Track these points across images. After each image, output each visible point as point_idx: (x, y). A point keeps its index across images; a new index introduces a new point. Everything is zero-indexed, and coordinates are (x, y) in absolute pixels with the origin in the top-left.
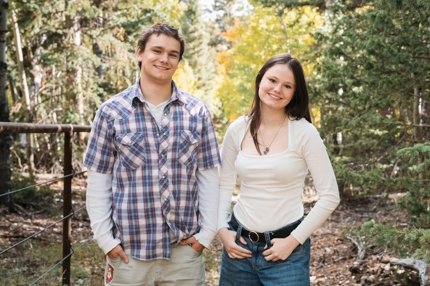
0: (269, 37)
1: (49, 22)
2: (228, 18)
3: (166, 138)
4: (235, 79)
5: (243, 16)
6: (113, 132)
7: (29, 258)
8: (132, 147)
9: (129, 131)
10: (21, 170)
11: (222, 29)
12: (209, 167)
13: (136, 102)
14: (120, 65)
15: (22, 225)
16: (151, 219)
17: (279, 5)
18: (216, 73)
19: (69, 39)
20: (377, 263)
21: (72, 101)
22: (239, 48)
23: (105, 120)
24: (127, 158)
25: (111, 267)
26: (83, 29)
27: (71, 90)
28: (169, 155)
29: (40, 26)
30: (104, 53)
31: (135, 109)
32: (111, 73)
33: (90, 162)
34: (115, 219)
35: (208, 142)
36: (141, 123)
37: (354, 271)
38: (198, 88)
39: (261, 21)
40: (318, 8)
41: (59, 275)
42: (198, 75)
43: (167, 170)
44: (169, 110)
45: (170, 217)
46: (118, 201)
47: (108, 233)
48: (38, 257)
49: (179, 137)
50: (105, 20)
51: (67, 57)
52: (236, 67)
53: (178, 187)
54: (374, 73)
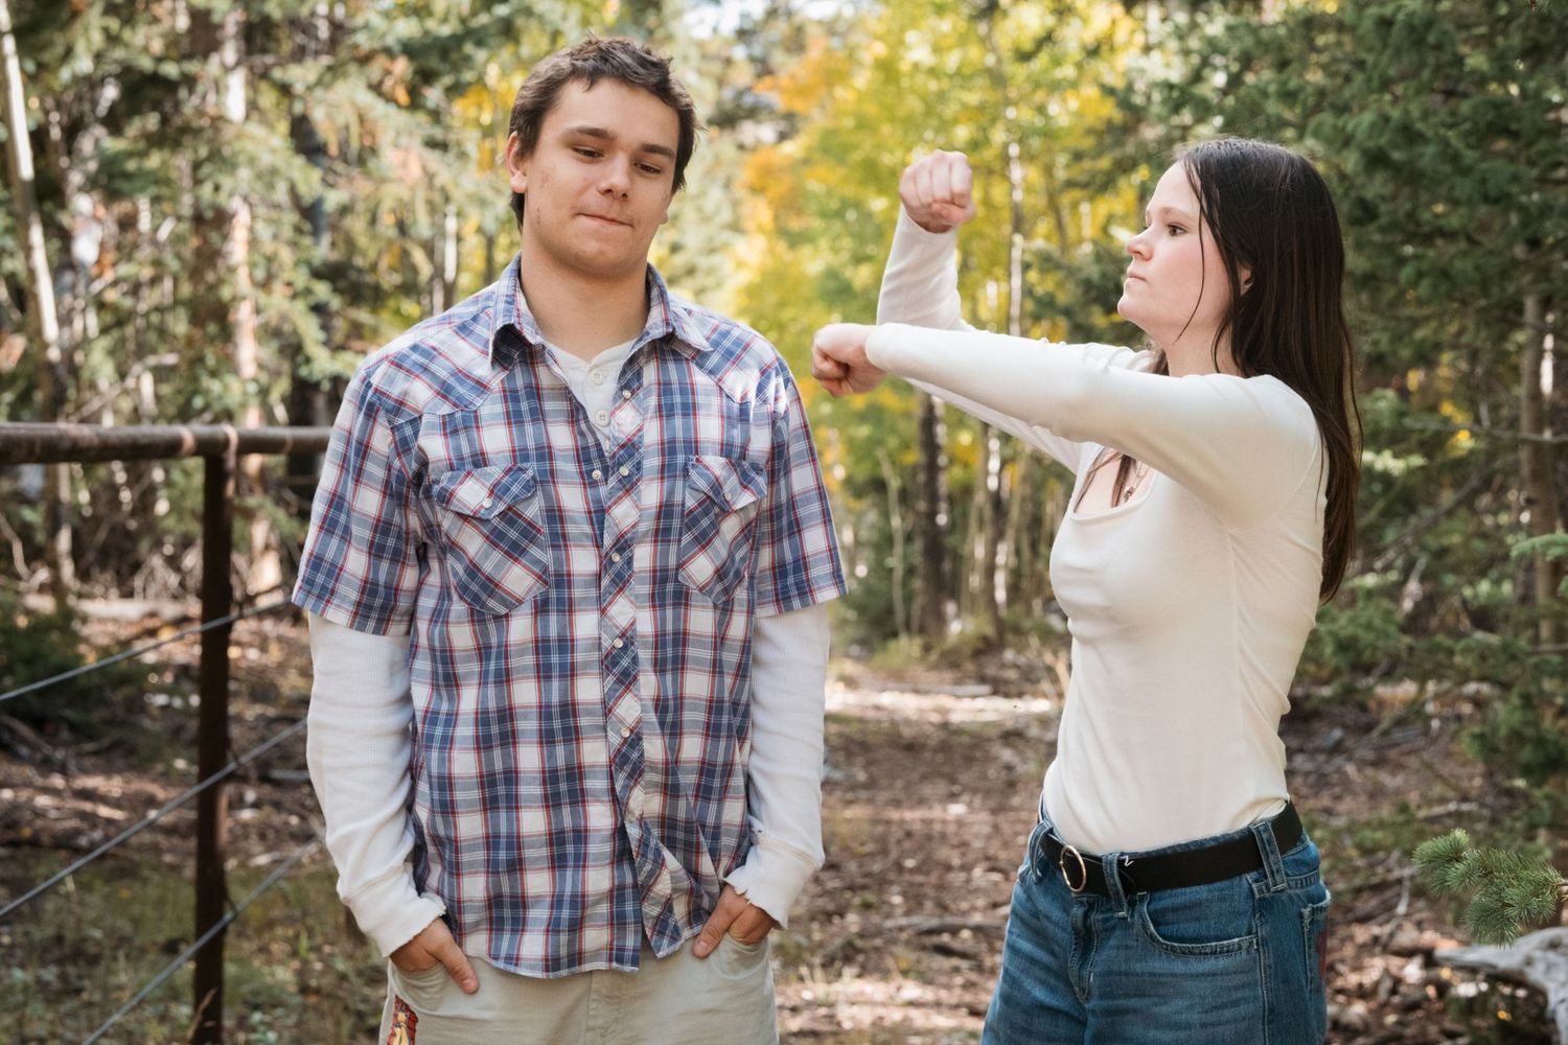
0: (942, 96)
1: (127, 34)
2: (780, 28)
3: (629, 486)
4: (808, 249)
5: (837, 18)
6: (414, 466)
7: (60, 927)
8: (495, 522)
9: (480, 460)
10: (22, 586)
11: (759, 67)
12: (796, 603)
13: (510, 346)
14: (390, 196)
15: (31, 799)
16: (566, 811)
18: (736, 227)
19: (204, 98)
20: (1373, 955)
21: (212, 328)
22: (829, 133)
23: (382, 418)
24: (473, 570)
25: (407, 1008)
26: (256, 59)
27: (211, 288)
28: (643, 556)
29: (93, 49)
30: (333, 150)
31: (503, 375)
32: (357, 225)
33: (323, 587)
34: (422, 813)
35: (792, 504)
36: (529, 428)
39: (911, 36)
41: (174, 995)
43: (633, 613)
44: (639, 375)
45: (645, 802)
46: (436, 744)
47: (394, 871)
48: (94, 923)
49: (679, 483)
50: (337, 28)
51: (196, 166)
52: (813, 207)
53: (674, 681)
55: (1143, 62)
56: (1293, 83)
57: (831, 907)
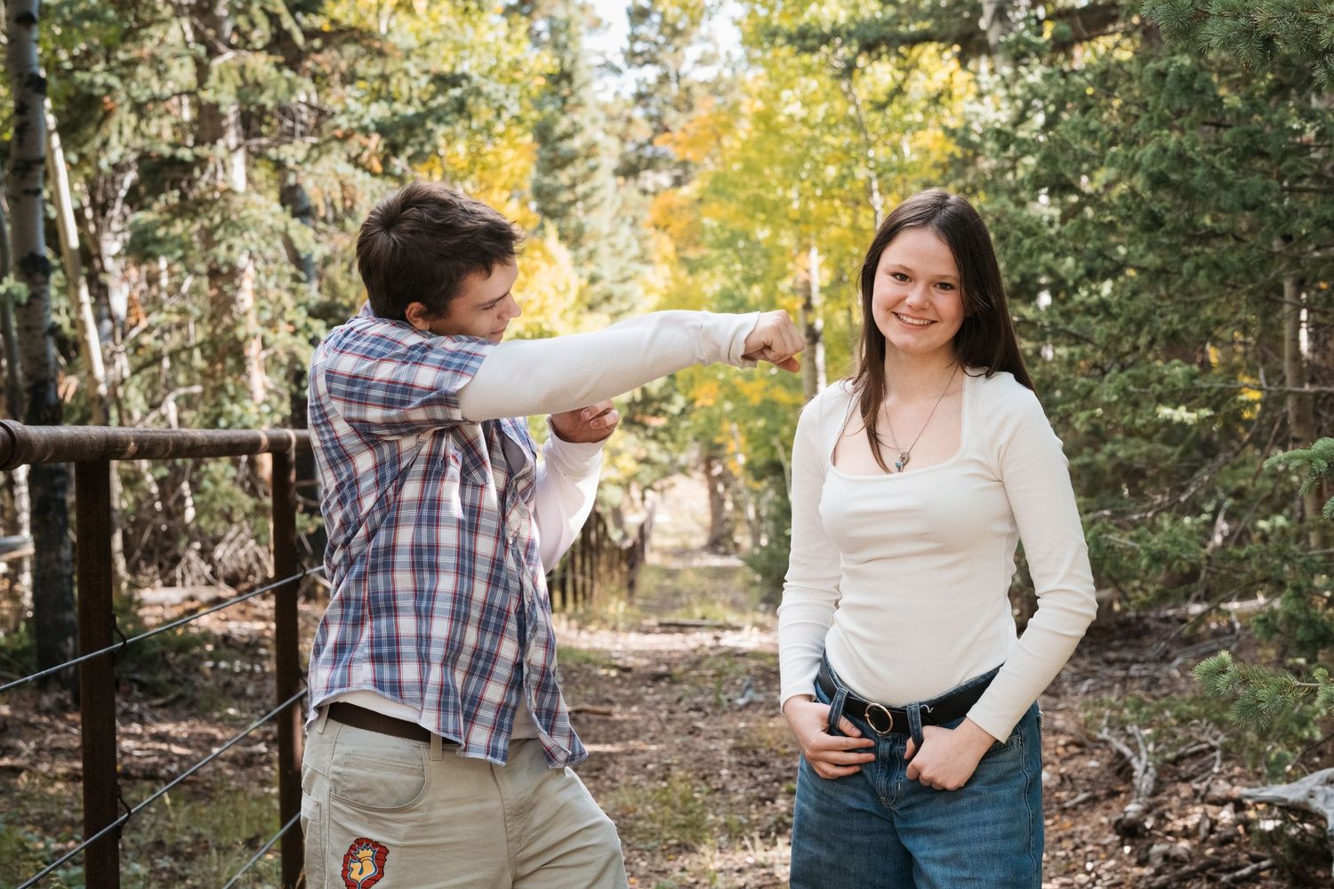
0: (813, 141)
1: (144, 126)
2: (674, 89)
4: (705, 274)
5: (719, 80)
7: (158, 836)
11: (655, 125)
17: (842, 45)
18: (643, 259)
19: (214, 175)
20: (1194, 805)
21: (230, 362)
22: (717, 178)
26: (254, 142)
27: (228, 329)
29: (124, 141)
30: (322, 212)
32: (337, 272)
37: (1130, 831)
38: (591, 308)
39: (785, 94)
40: (957, 48)
42: (590, 269)
48: (183, 832)
50: (318, 113)
51: (211, 231)
52: (708, 238)
54: (1165, 240)
55: (977, 107)
56: (1093, 124)
57: (763, 795)
